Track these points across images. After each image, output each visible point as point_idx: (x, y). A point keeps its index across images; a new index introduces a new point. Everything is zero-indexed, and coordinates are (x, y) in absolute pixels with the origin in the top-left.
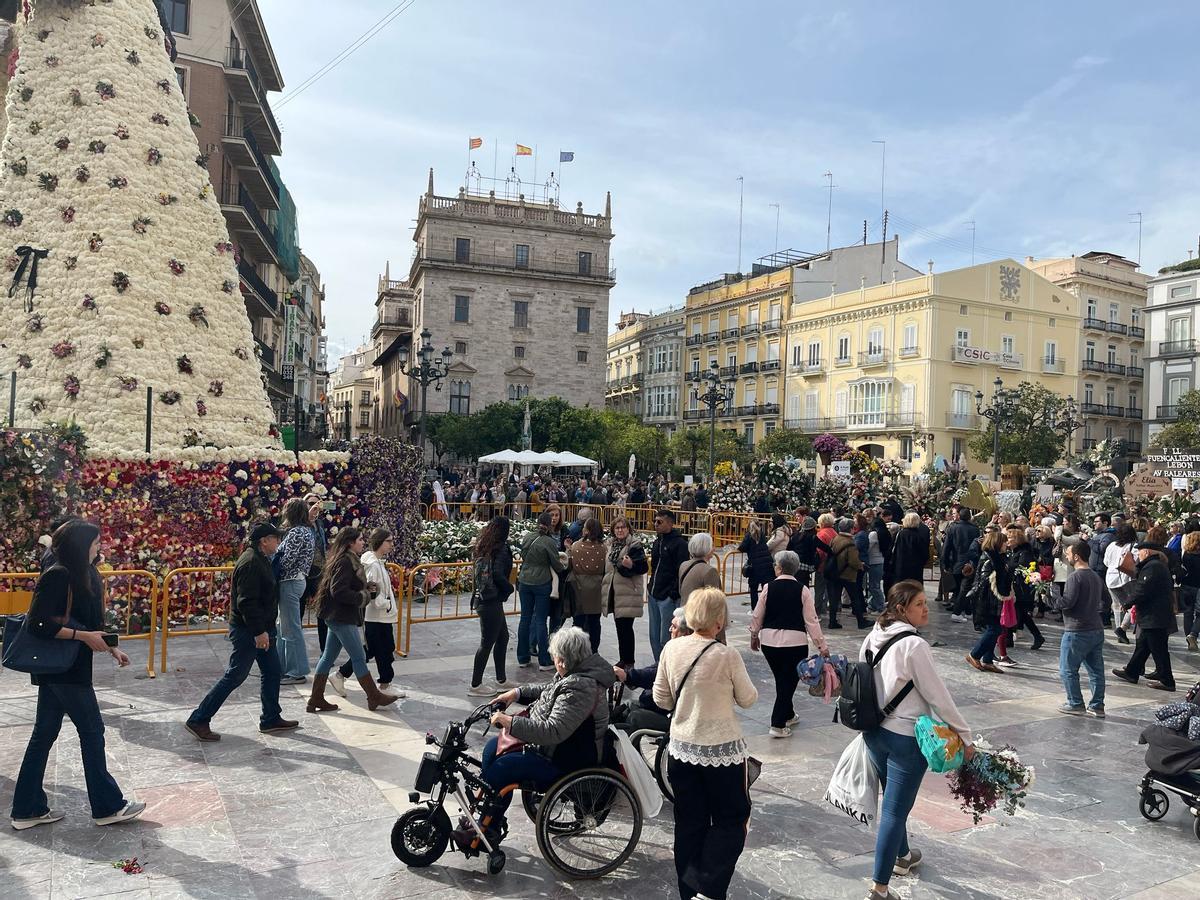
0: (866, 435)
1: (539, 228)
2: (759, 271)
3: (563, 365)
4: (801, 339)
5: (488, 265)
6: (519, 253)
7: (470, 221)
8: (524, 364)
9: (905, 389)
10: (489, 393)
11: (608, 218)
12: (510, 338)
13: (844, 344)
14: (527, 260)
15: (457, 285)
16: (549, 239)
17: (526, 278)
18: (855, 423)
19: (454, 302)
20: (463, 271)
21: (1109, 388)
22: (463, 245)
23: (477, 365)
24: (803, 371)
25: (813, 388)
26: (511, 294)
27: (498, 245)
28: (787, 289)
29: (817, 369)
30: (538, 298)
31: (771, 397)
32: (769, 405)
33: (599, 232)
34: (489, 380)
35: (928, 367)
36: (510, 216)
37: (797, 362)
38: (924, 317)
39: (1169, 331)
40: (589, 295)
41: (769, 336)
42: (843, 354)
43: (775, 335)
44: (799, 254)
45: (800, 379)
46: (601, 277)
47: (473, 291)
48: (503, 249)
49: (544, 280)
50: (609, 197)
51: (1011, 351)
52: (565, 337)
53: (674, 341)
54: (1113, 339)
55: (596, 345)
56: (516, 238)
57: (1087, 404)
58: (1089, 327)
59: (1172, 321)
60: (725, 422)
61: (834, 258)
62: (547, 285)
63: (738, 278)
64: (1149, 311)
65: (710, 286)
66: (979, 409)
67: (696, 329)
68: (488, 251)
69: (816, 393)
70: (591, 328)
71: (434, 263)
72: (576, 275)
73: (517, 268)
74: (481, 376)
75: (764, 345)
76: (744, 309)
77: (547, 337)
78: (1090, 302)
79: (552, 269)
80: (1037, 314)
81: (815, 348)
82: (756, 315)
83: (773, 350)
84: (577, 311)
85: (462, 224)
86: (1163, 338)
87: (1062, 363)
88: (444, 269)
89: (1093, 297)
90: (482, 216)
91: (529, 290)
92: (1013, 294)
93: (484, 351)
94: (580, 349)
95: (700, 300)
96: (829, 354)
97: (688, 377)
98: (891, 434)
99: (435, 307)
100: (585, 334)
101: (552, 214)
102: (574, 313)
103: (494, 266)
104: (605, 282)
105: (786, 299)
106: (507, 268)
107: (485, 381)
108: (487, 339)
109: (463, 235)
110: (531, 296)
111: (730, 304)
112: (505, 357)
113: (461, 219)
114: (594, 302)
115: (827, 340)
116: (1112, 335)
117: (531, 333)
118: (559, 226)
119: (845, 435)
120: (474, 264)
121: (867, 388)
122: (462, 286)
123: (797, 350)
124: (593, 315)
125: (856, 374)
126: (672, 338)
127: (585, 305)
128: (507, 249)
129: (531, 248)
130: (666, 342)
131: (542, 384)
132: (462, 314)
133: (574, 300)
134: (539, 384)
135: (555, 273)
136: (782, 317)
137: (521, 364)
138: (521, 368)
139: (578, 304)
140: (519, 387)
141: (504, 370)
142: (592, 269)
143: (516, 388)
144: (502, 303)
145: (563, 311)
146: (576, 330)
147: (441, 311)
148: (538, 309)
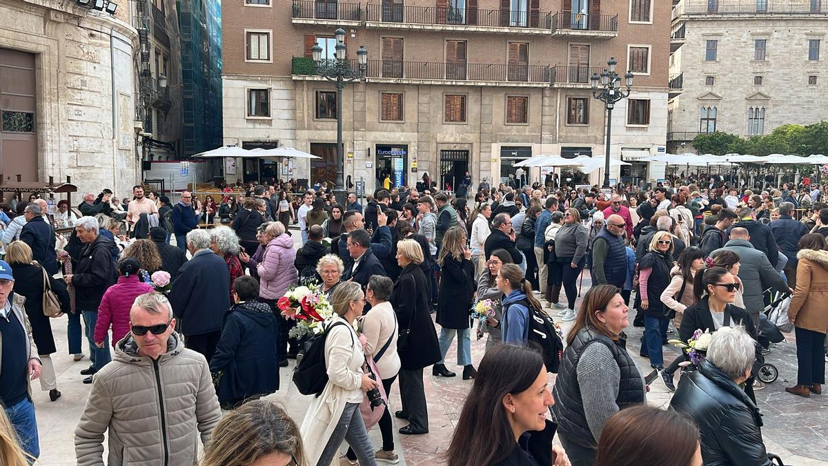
3: (795, 89)
5: (733, 14)
6: (759, 1)
8: (762, 89)
10: (732, 115)
12: (750, 69)
14: (767, 5)
15: (708, 32)
17: (766, 20)
19: (705, 45)
20: (714, 20)
23: (723, 92)
26: (752, 35)
30: (775, 35)
34: (733, 104)
40: (819, 28)
47: (721, 35)
49: (780, 20)
52: (798, 65)
55: (825, 70)
62: (783, 23)
68: (735, 2)
70: (820, 55)
71: (691, 16)
72: (809, 14)
73: (758, 13)
74: (727, 102)
77: (782, 67)
79: (787, 11)
84: (808, 43)
88: (698, 20)
91: (767, 30)
93: (729, 82)
94: (810, 75)
99: (690, 51)
100: (815, 62)
102: (806, 45)
103: (739, 13)
106: (750, 13)
107: (729, 106)
108: (732, 72)
110: (769, 34)
112: (746, 86)
114: (823, 35)
117: (768, 64)
120: (722, 14)
122: (713, 32)
124: (822, 45)
127: (817, 38)
131: (777, 105)
132: (711, 53)
133: (807, 34)
134: (774, 105)
135: (790, 13)
137: (760, 91)
138: (759, 93)
139: (810, 38)
140: (757, 109)
141: (745, 96)
142: (822, 7)
143: (754, 110)
144: (744, 42)
145: (796, 45)
146: (807, 59)
147: (695, 53)
148: (774, 44)
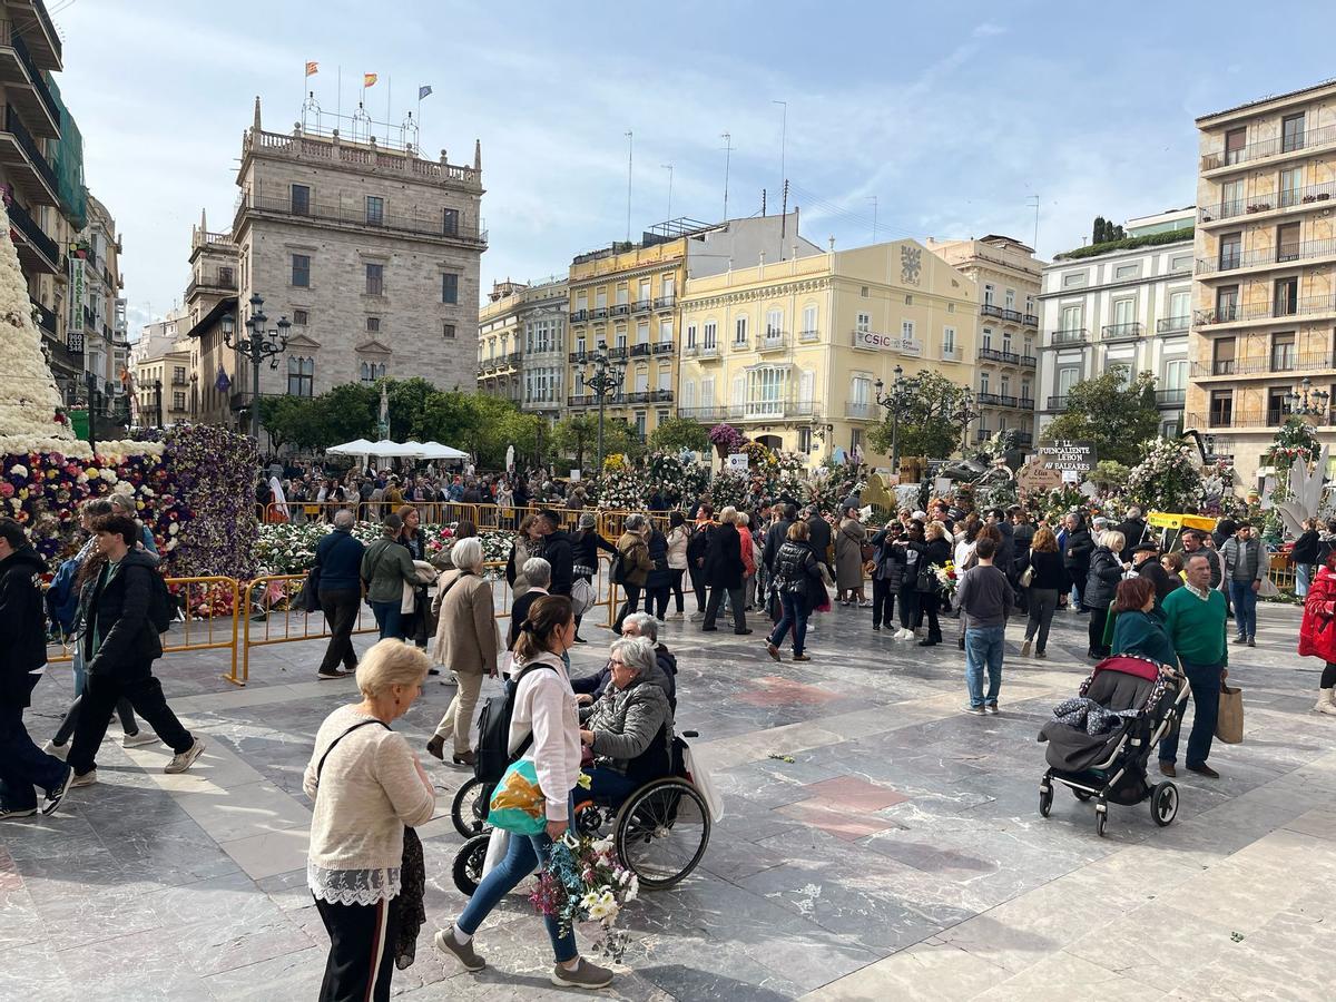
0: (763, 426)
1: (395, 178)
2: (650, 241)
3: (427, 341)
4: (697, 320)
5: (332, 220)
6: (372, 206)
7: (309, 165)
8: (379, 338)
9: (804, 376)
10: (338, 372)
11: (478, 171)
12: (361, 307)
13: (741, 325)
14: (381, 216)
15: (294, 242)
16: (407, 192)
17: (380, 236)
18: (752, 412)
19: (291, 262)
20: (300, 225)
21: (1003, 378)
22: (300, 193)
23: (322, 337)
24: (697, 354)
25: (708, 374)
26: (362, 255)
27: (343, 195)
28: (681, 263)
29: (713, 353)
30: (395, 261)
31: (664, 383)
32: (662, 391)
33: (468, 187)
34: (337, 356)
35: (828, 352)
36: (359, 162)
37: (692, 344)
38: (824, 298)
39: (1061, 320)
40: (456, 259)
41: (661, 314)
42: (741, 338)
43: (668, 313)
44: (693, 224)
45: (695, 363)
46: (470, 239)
47: (314, 249)
48: (351, 201)
49: (401, 240)
50: (478, 145)
51: (910, 337)
52: (428, 307)
53: (556, 317)
54: (1009, 326)
55: (465, 319)
56: (367, 188)
57: (982, 394)
58: (986, 314)
59: (1065, 309)
60: (614, 410)
61: (731, 229)
62: (405, 245)
63: (627, 247)
64: (1043, 299)
65: (596, 256)
66: (878, 398)
67: (581, 304)
68: (334, 203)
69: (712, 379)
70: (459, 298)
71: (264, 214)
72: (441, 236)
73: (369, 224)
74: (328, 352)
75: (656, 324)
76: (634, 283)
77: (406, 307)
78: (988, 287)
79: (411, 228)
80: (936, 298)
81: (710, 330)
82: (647, 291)
83: (666, 331)
84: (442, 278)
85: (300, 168)
86: (1055, 328)
87: (960, 350)
88: (276, 222)
89: (990, 283)
90: (325, 160)
91: (384, 251)
92: (914, 277)
93: (330, 322)
94: (446, 322)
95: (585, 271)
96: (726, 336)
97: (573, 358)
98: (790, 424)
99: (267, 267)
100: (451, 305)
101: (411, 162)
102: (439, 280)
103: (340, 221)
104: (475, 246)
105: (680, 273)
106: (356, 224)
107: (331, 357)
108: (333, 307)
109: (300, 181)
110: (387, 259)
111: (619, 277)
112: (355, 331)
113: (297, 162)
114: (462, 268)
115: (724, 320)
116: (1008, 322)
117: (387, 302)
118: (418, 177)
119: (743, 425)
120: (315, 218)
121: (766, 374)
122: (302, 243)
123: (692, 331)
124: (461, 282)
125: (754, 359)
126: (553, 313)
127: (453, 272)
128: (356, 202)
129: (385, 200)
130: (548, 318)
131: (401, 363)
132: (301, 276)
133: (439, 265)
134: (398, 363)
135: (415, 232)
136: (675, 293)
137: (376, 339)
138: (375, 343)
139: (443, 270)
140: (373, 366)
141: (355, 345)
142: (459, 229)
143: (369, 367)
144: (350, 265)
145: (425, 278)
146: (441, 300)
147: (274, 272)
148: (395, 274)
